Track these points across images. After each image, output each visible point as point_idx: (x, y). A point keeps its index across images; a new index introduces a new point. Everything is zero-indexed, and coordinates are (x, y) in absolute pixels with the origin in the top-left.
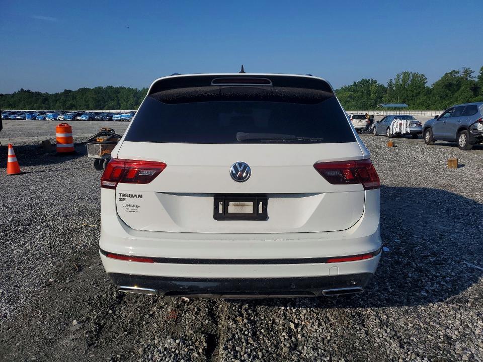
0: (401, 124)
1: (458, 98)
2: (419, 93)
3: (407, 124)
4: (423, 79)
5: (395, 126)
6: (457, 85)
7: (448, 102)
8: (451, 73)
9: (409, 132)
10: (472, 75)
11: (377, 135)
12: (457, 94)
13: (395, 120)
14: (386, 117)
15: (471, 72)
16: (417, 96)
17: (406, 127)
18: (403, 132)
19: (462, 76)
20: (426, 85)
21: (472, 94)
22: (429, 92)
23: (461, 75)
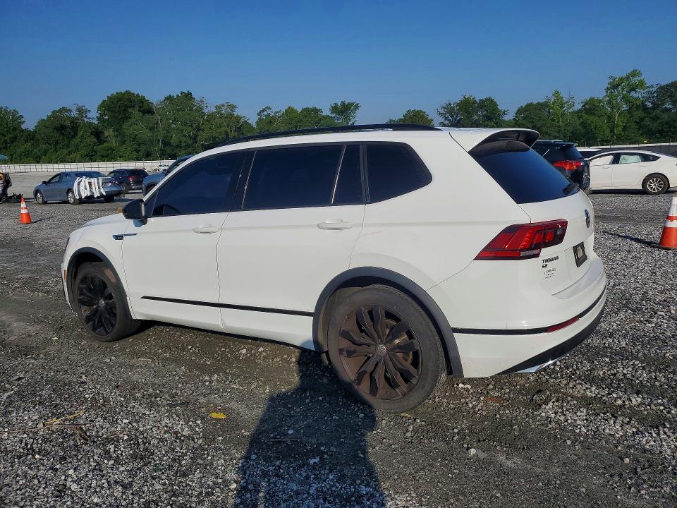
0: (90, 183)
1: (78, 145)
2: (15, 138)
3: (98, 183)
4: (17, 119)
5: (82, 188)
6: (72, 128)
7: (66, 152)
8: (60, 111)
9: (104, 194)
10: (89, 115)
11: (45, 203)
12: (77, 140)
13: (78, 180)
14: (60, 175)
15: (86, 111)
16: (12, 142)
17: (99, 188)
18: (97, 195)
19: (76, 116)
20: (23, 127)
21: (95, 140)
22: (31, 136)
23: (74, 114)
